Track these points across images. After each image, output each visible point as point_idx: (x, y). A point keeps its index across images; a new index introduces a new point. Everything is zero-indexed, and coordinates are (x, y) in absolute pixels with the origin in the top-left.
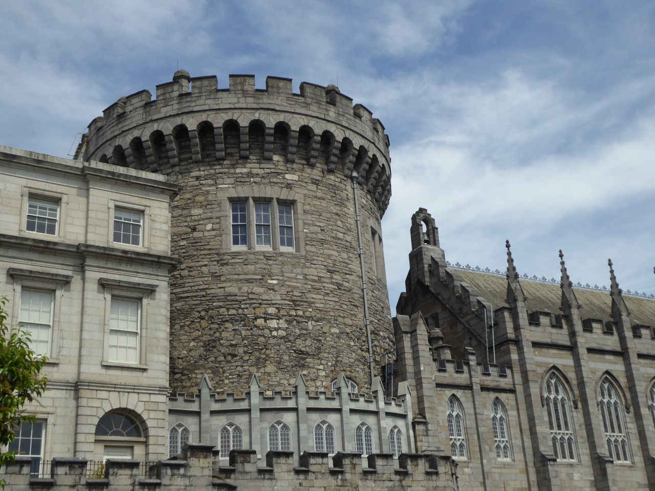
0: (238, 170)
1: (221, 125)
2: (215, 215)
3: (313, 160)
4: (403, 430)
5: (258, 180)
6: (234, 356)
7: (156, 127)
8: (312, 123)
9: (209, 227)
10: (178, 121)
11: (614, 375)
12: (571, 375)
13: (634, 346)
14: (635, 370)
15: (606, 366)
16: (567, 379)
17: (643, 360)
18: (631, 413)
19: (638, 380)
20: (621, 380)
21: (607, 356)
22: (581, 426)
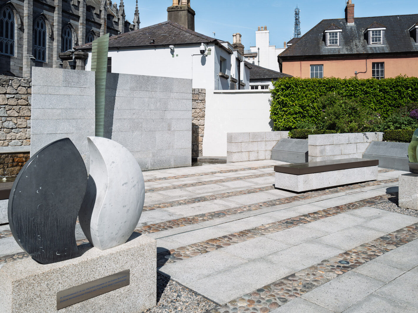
11: (47, 17)
12: (20, 10)
13: (61, 5)
14: (58, 17)
15: (45, 12)
16: (18, 13)
17: (64, 14)
18: (52, 38)
19: (58, 22)
20: (51, 20)
21: (45, 7)
22: (21, 38)
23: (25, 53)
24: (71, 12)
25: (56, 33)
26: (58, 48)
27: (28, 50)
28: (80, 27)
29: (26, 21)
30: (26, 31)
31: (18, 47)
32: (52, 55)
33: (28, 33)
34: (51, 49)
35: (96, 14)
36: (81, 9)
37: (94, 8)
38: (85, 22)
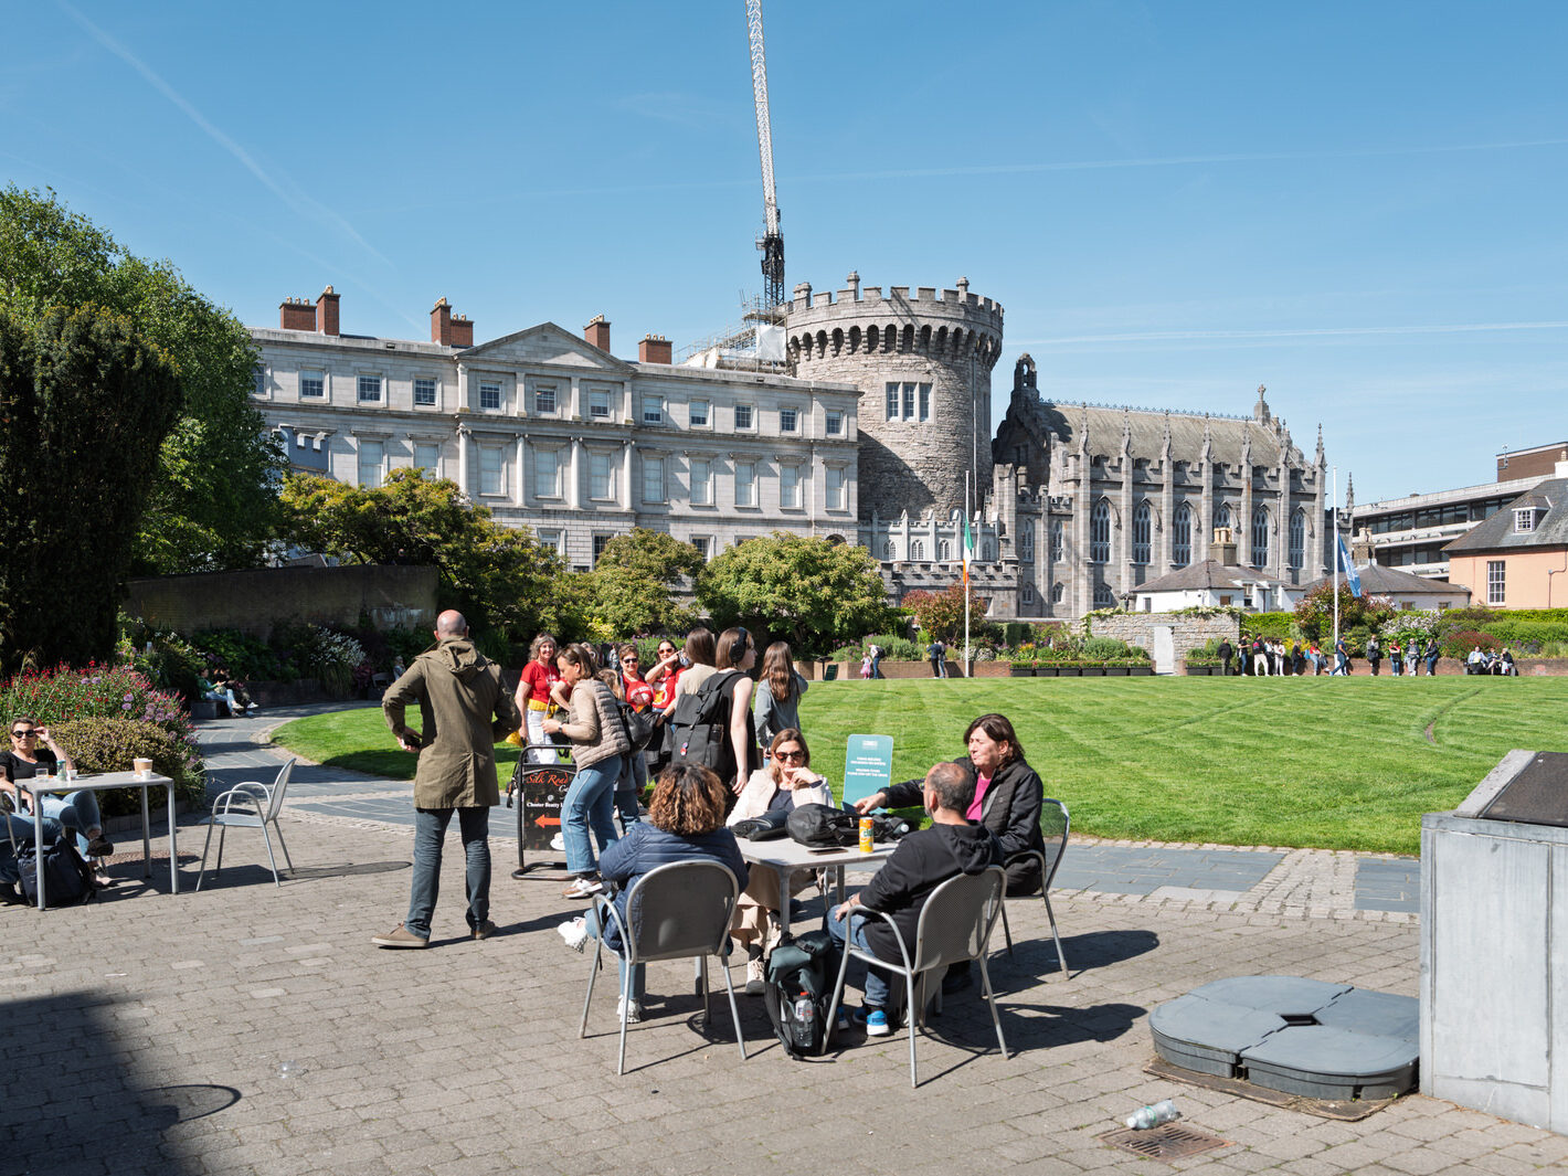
0: (894, 361)
1: (884, 329)
2: (877, 395)
3: (946, 351)
4: (992, 544)
5: (907, 368)
6: (889, 495)
7: (837, 325)
8: (947, 324)
9: (873, 403)
10: (854, 323)
11: (1152, 501)
12: (1117, 502)
13: (1172, 479)
14: (1168, 498)
15: (1147, 495)
16: (1114, 506)
17: (1178, 490)
18: (1160, 529)
19: (1168, 505)
20: (1157, 504)
21: (1149, 487)
22: (1118, 539)
23: (1123, 556)
24: (1187, 483)
25: (1164, 521)
26: (1168, 542)
27: (1127, 553)
28: (1204, 502)
29: (1124, 515)
30: (1124, 528)
31: (1115, 550)
32: (1160, 553)
33: (1127, 531)
34: (1159, 545)
35: (1232, 474)
36: (1204, 475)
37: (1228, 466)
38: (1211, 494)
